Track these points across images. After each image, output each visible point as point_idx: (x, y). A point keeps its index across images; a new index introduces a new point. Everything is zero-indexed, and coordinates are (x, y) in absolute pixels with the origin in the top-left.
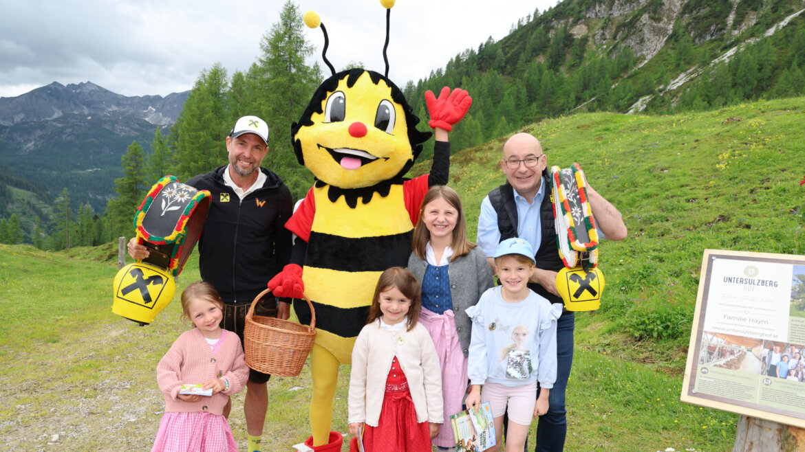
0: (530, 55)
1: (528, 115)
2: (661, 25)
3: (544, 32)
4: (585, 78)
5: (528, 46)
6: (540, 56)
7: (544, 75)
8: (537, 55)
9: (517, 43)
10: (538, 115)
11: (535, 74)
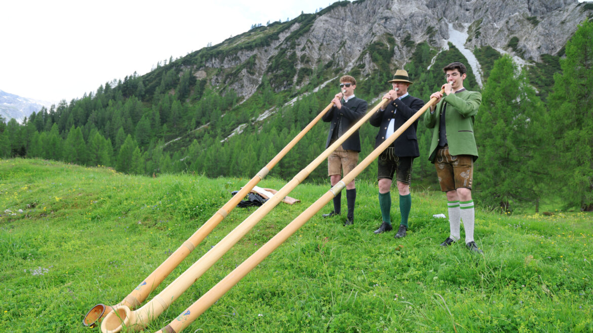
0: (164, 88)
1: (161, 133)
2: (254, 77)
3: (175, 73)
4: (203, 109)
5: (162, 82)
6: (171, 90)
7: (173, 104)
8: (170, 89)
9: (155, 79)
10: (168, 133)
11: (167, 103)
